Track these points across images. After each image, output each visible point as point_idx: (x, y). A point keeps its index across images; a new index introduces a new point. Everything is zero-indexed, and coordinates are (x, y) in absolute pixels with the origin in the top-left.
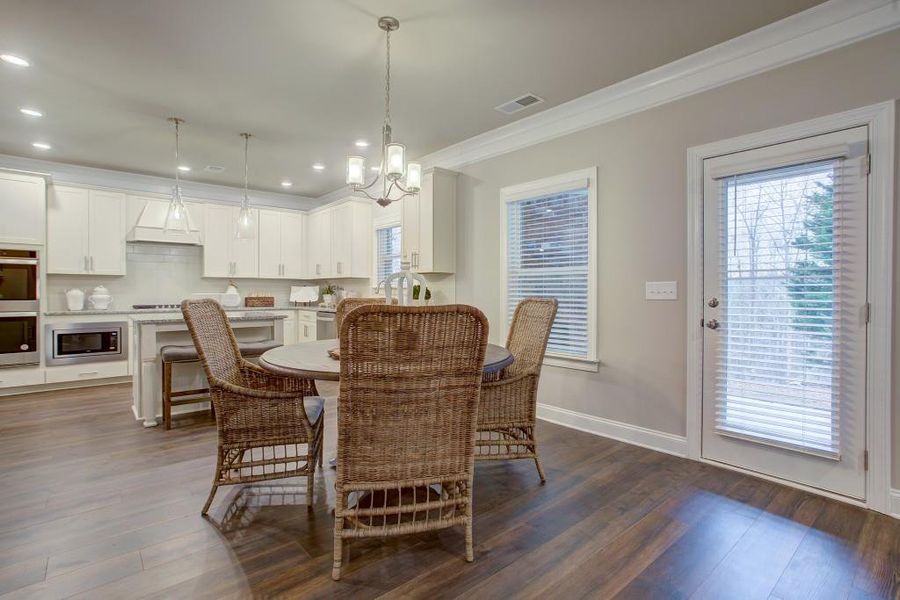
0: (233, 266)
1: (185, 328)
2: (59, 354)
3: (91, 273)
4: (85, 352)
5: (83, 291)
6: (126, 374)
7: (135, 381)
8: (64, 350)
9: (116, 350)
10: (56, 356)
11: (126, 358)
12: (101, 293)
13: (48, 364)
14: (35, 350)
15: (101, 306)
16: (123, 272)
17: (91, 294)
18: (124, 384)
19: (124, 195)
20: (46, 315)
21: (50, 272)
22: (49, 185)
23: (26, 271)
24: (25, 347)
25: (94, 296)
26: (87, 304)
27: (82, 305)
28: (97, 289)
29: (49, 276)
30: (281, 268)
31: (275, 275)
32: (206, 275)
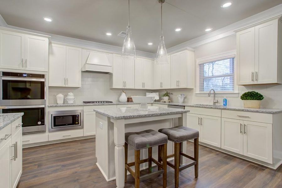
0: (125, 83)
2: (54, 126)
3: (67, 86)
4: (65, 125)
5: (63, 95)
6: (83, 136)
8: (56, 124)
9: (78, 124)
10: (53, 127)
11: (83, 128)
12: (71, 96)
13: (50, 132)
14: (44, 124)
15: (71, 102)
16: (80, 86)
17: (67, 96)
18: (82, 140)
19: (80, 49)
20: (48, 107)
21: (50, 85)
22: (50, 43)
23: (40, 84)
24: (39, 123)
25: (68, 97)
26: (65, 101)
27: (63, 101)
28: (69, 94)
29: (50, 87)
30: (143, 84)
31: (141, 88)
32: (114, 87)
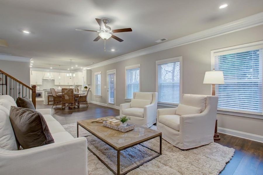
0: (60, 83)
1: (51, 92)
3: (37, 84)
7: (44, 101)
9: (41, 96)
11: (42, 98)
15: (38, 90)
16: (42, 84)
18: (42, 101)
19: (42, 72)
29: (31, 85)
32: (55, 84)
